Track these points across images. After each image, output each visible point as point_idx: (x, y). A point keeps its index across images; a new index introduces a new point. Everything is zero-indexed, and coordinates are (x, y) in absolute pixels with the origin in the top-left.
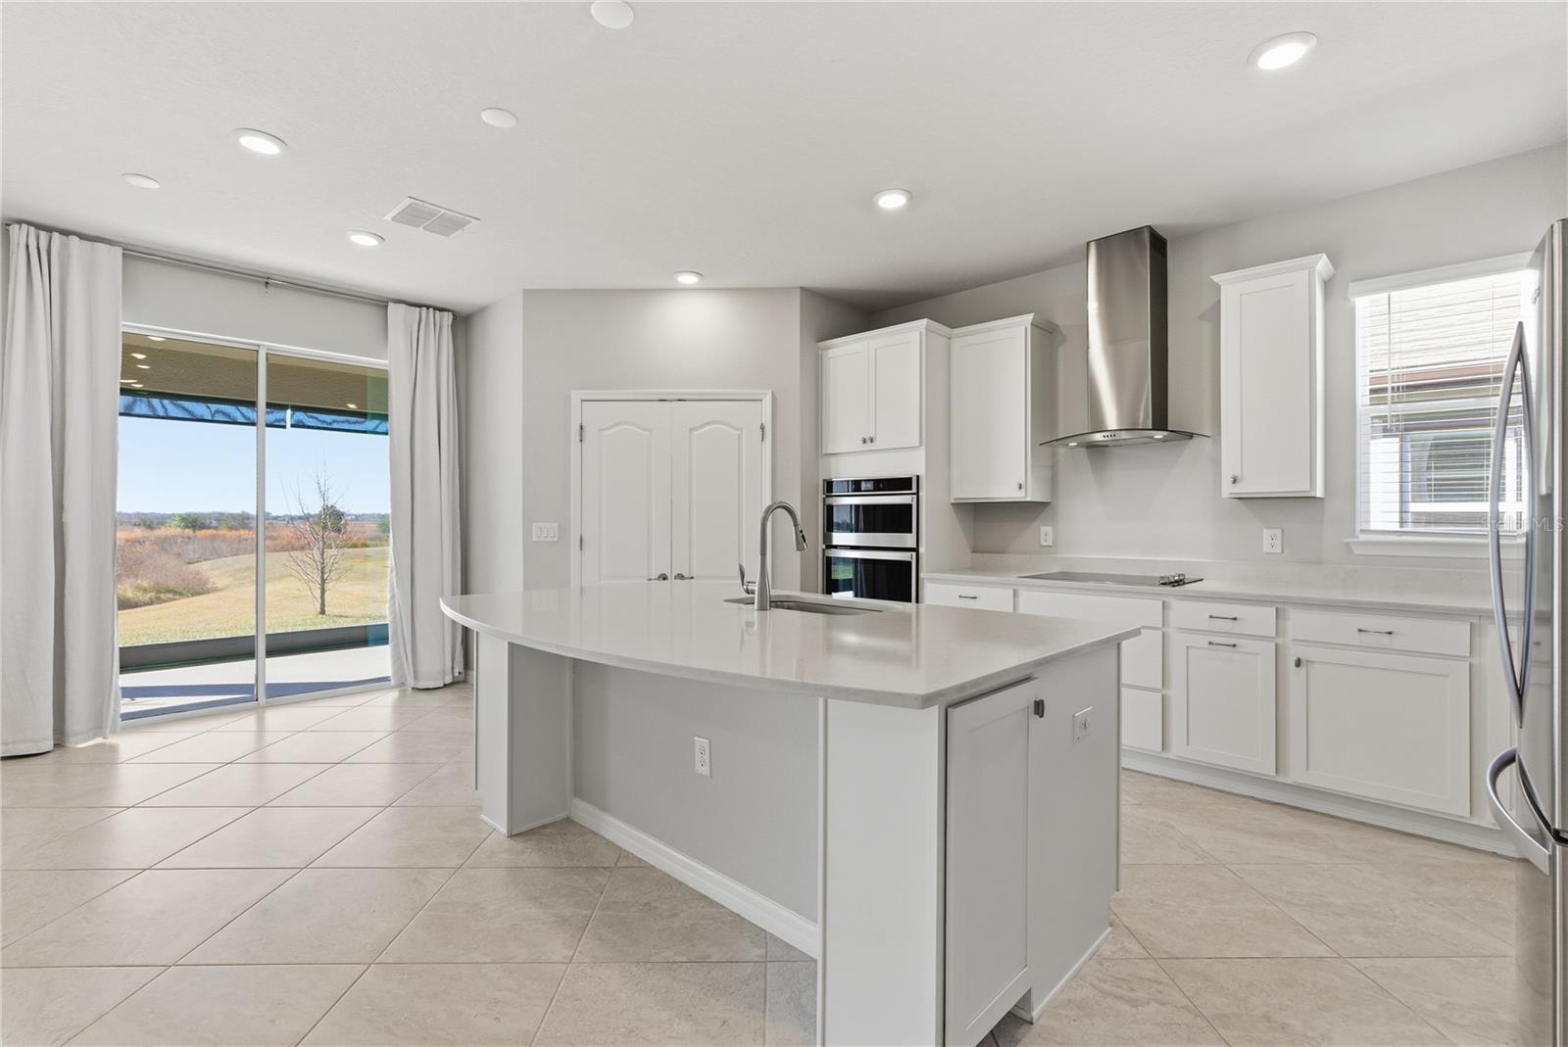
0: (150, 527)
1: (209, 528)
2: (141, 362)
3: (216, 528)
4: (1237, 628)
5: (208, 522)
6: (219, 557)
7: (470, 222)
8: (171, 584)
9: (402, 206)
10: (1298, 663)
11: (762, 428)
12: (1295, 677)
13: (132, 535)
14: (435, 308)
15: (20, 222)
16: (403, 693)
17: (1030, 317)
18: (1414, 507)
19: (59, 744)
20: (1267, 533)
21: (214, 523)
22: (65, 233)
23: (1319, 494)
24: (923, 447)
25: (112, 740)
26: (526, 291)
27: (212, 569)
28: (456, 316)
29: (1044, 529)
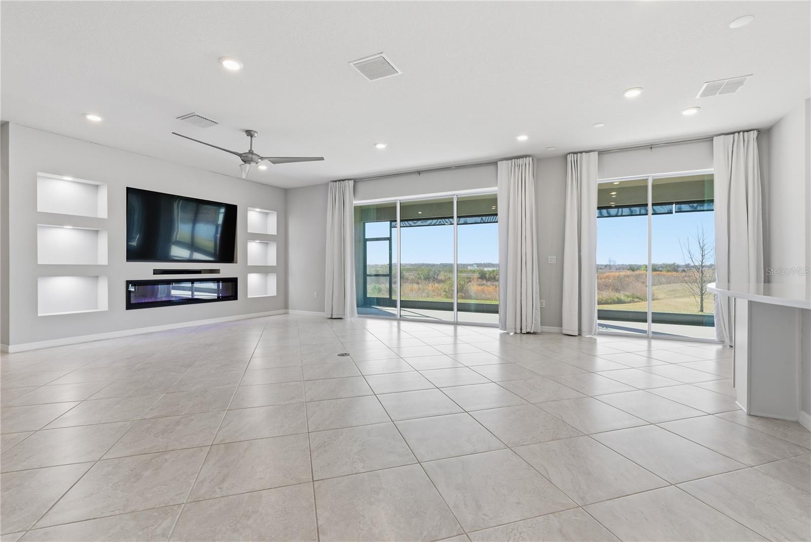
0: (633, 270)
1: (658, 271)
2: (614, 195)
3: (661, 271)
5: (657, 268)
6: (661, 284)
7: (746, 78)
8: (639, 295)
9: (704, 87)
13: (627, 274)
14: (744, 132)
15: (569, 154)
16: (725, 347)
19: (580, 334)
21: (660, 269)
22: (581, 152)
25: (594, 337)
26: (807, 101)
27: (657, 290)
28: (759, 131)
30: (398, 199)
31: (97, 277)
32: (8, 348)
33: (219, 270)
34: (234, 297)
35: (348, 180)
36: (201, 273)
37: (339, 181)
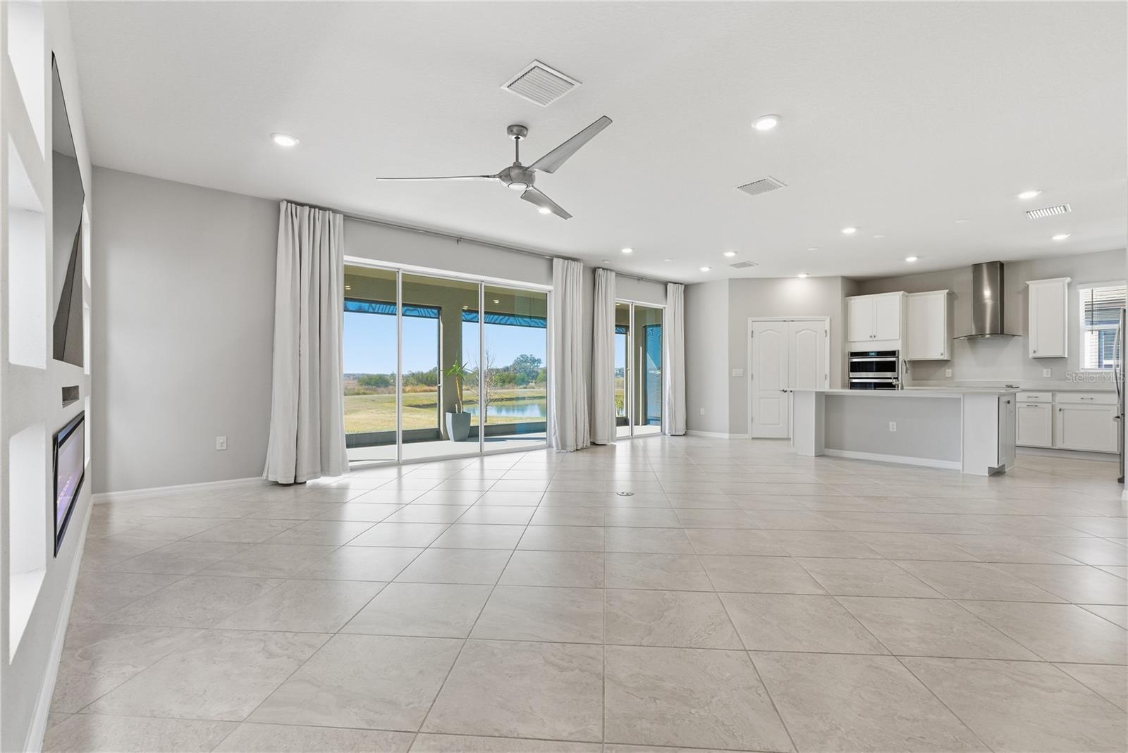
4: (1038, 400)
10: (1060, 410)
11: (826, 331)
12: (1059, 415)
17: (947, 291)
18: (1105, 362)
20: (1045, 370)
23: (1066, 356)
24: (901, 340)
26: (730, 279)
29: (947, 371)
35: (334, 211)
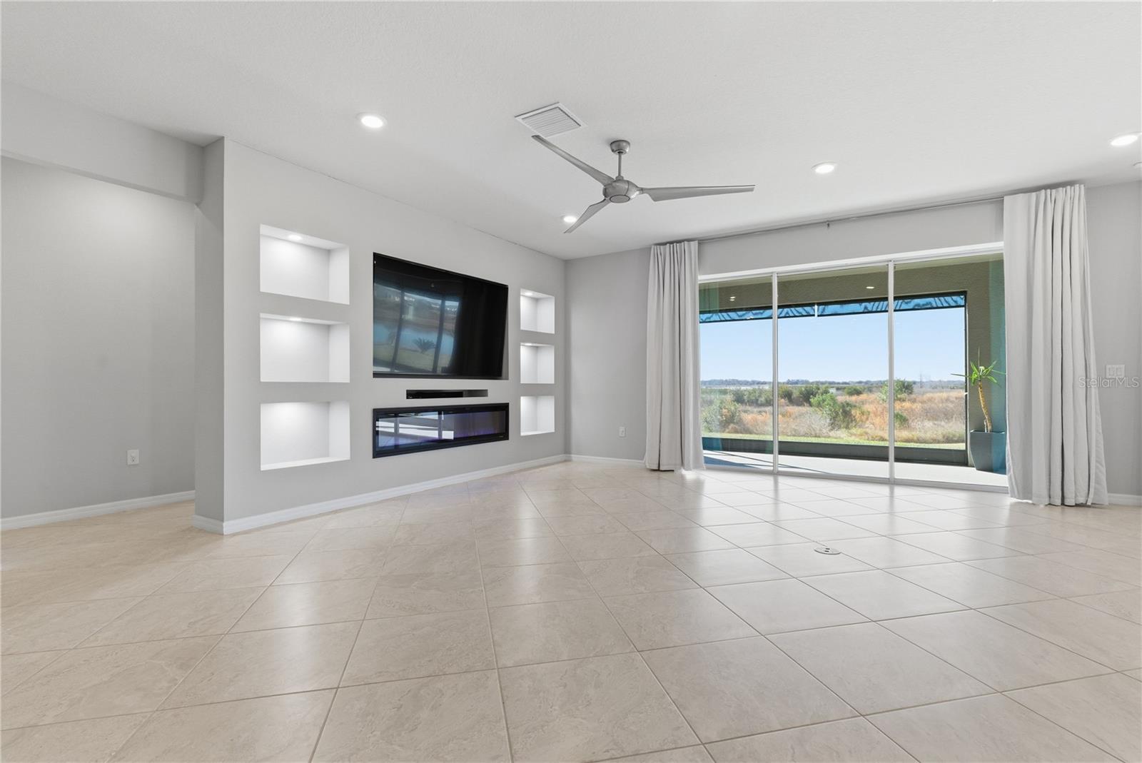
30: (775, 271)
31: (328, 403)
32: (222, 527)
33: (486, 390)
34: (503, 434)
35: (689, 240)
36: (462, 396)
37: (671, 243)
